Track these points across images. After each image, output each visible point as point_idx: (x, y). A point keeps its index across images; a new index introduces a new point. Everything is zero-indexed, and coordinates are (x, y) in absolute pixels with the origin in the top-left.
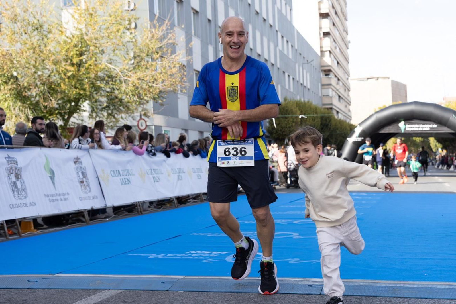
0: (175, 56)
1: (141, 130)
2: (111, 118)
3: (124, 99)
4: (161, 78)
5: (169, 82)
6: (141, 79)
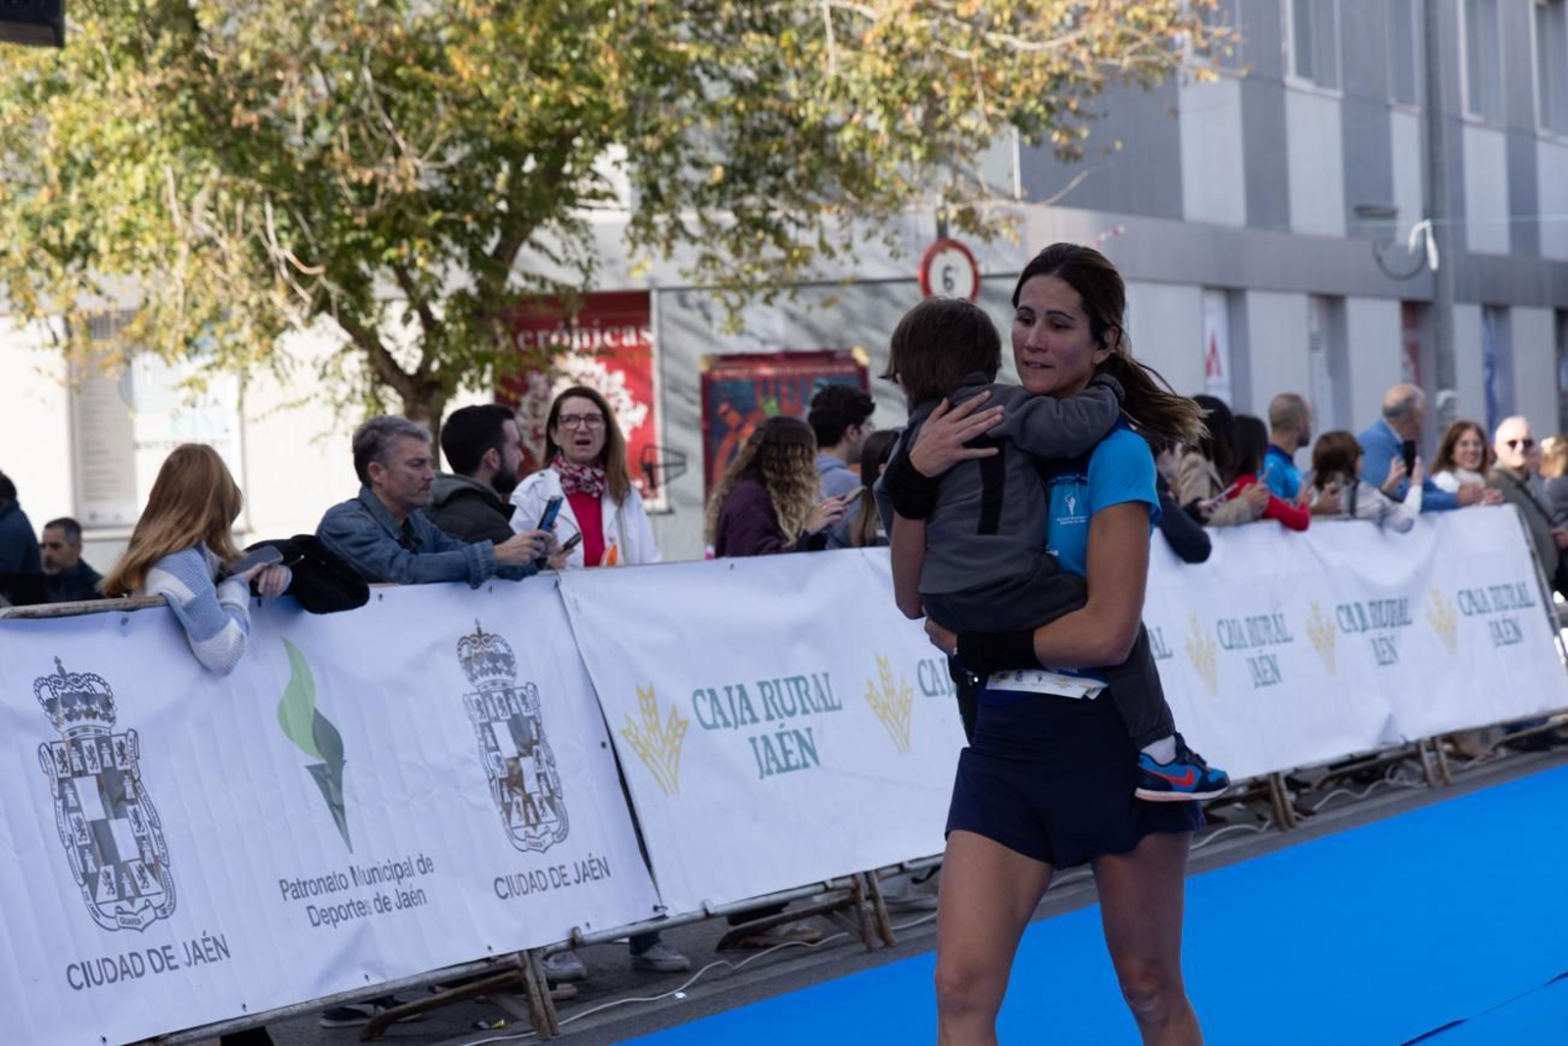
2: (762, 242)
3: (836, 129)
5: (1111, 22)
6: (936, 9)
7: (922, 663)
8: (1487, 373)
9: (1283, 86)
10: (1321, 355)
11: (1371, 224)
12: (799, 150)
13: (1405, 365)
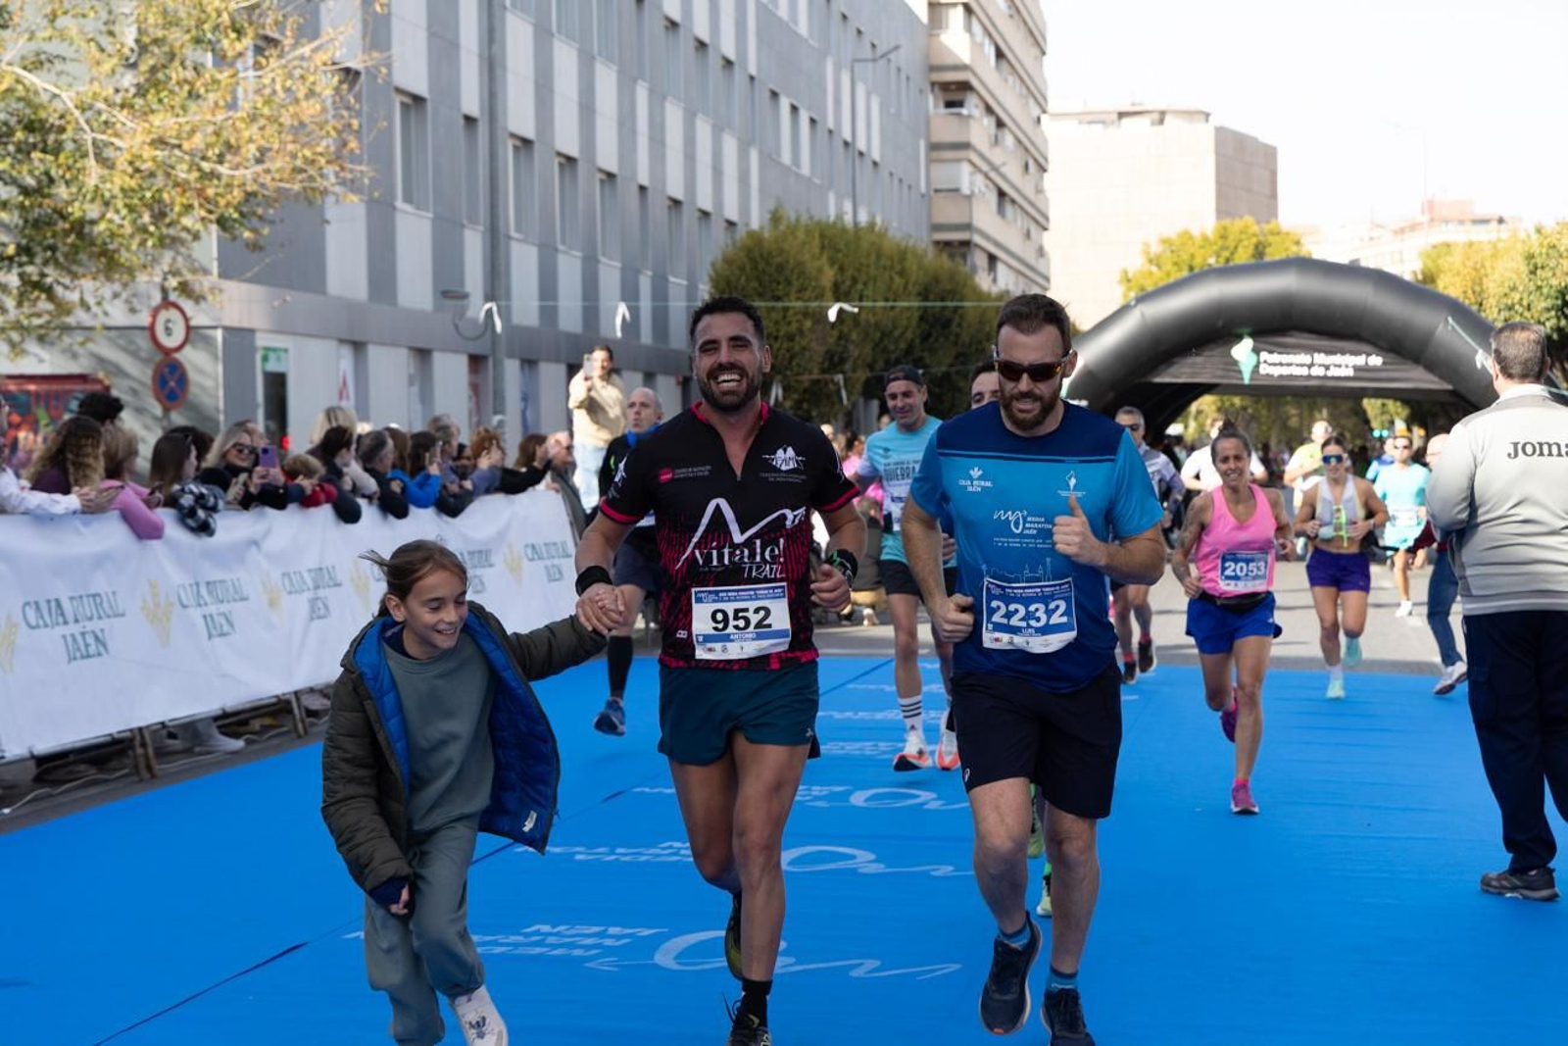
0: (315, 50)
1: (167, 352)
2: (38, 298)
3: (93, 222)
4: (251, 140)
5: (288, 159)
6: (166, 144)
8: (522, 404)
9: (394, 208)
10: (415, 389)
11: (450, 303)
12: (66, 233)
13: (470, 397)
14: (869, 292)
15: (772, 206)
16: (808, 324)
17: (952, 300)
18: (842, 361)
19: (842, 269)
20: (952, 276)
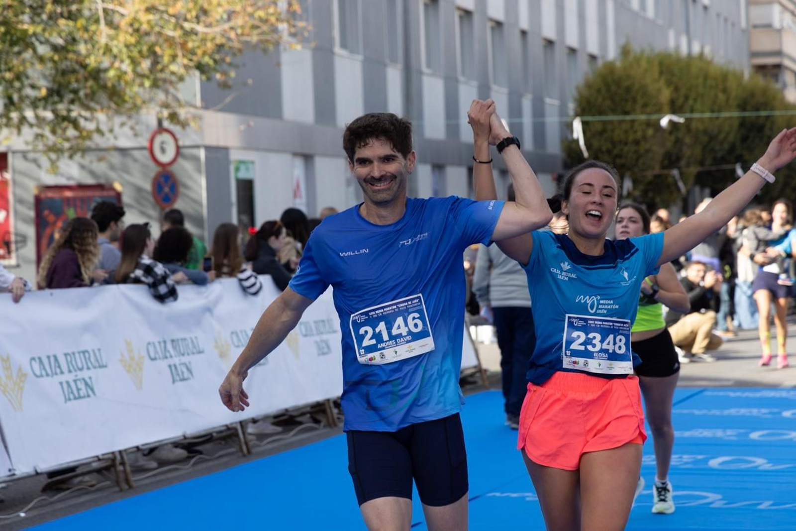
1: (161, 167)
2: (66, 128)
5: (247, 18)
6: (157, 10)
7: (149, 343)
9: (333, 53)
12: (86, 79)
14: (698, 106)
15: (623, 41)
16: (650, 132)
17: (765, 110)
18: (678, 159)
19: (677, 89)
20: (765, 91)
